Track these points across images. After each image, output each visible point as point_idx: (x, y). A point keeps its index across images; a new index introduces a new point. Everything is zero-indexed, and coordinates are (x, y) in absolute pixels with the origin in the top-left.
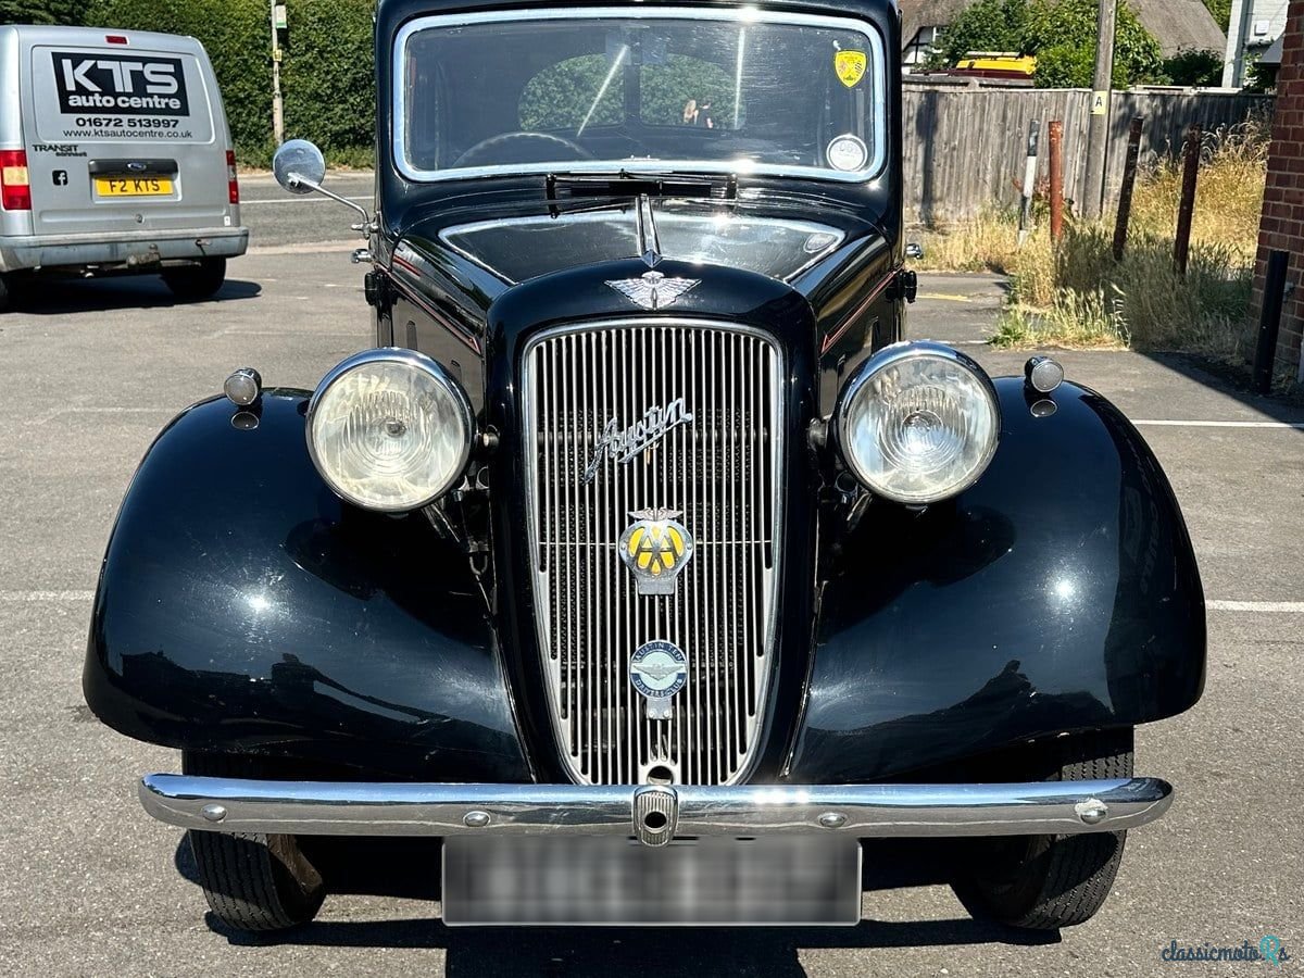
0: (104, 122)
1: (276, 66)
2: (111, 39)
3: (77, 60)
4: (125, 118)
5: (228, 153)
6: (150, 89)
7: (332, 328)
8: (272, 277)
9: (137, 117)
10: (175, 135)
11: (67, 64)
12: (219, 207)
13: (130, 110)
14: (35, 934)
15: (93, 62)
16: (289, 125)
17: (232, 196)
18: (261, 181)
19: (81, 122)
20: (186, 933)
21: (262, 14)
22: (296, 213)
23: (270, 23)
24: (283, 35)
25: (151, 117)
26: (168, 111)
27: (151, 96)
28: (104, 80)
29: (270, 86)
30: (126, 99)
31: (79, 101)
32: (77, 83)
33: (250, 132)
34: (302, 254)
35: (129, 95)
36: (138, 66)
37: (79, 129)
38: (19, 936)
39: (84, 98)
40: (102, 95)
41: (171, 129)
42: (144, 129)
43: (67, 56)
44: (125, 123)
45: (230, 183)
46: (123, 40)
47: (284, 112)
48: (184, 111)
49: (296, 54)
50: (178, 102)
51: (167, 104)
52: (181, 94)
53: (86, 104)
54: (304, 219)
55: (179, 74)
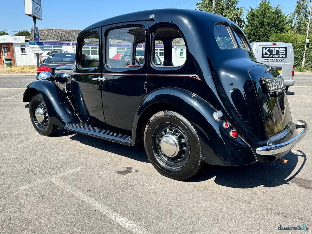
0: (269, 60)
1: (305, 51)
2: (273, 44)
3: (266, 48)
4: (273, 59)
5: (293, 66)
6: (279, 53)
7: (310, 102)
8: (298, 91)
9: (276, 59)
10: (283, 62)
11: (264, 49)
12: (289, 76)
13: (275, 57)
14: (236, 200)
15: (269, 48)
16: (306, 63)
17: (292, 74)
18: (297, 74)
19: (265, 60)
20: (266, 211)
21: (304, 41)
22: (304, 80)
23: (305, 42)
24: (308, 45)
25: (279, 59)
26: (282, 57)
27: (279, 55)
28: (271, 52)
29: (303, 55)
30: (274, 55)
31: (266, 56)
32: (265, 52)
33: (297, 64)
34: (304, 88)
35: (275, 54)
36: (278, 49)
37: (265, 61)
38: (233, 199)
39: (266, 55)
40: (270, 54)
41: (282, 61)
42: (277, 61)
43: (264, 47)
44: (273, 60)
45: (292, 72)
46: (276, 44)
47: (305, 60)
48: (286, 57)
49: (310, 48)
50: (285, 56)
51: (282, 56)
52: (286, 54)
53: (267, 56)
54: (306, 81)
55: (286, 50)
